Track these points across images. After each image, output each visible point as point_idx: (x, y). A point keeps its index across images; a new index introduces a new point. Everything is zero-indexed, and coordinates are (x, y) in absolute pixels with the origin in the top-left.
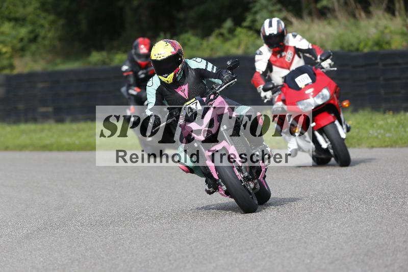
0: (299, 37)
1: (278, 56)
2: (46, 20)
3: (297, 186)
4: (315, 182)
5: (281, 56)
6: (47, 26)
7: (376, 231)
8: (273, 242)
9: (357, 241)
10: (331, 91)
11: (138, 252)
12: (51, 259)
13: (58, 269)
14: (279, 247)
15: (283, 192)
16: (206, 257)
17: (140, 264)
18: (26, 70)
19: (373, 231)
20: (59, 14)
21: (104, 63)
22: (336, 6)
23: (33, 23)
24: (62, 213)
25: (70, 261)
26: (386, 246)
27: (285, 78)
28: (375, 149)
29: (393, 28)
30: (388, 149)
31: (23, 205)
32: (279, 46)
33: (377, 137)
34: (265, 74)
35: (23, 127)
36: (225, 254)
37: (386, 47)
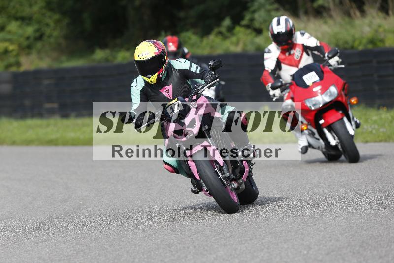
0: (307, 35)
1: (287, 54)
2: (51, 19)
3: (294, 180)
4: (312, 175)
5: (290, 54)
6: (52, 24)
7: (371, 224)
8: (271, 234)
9: (353, 233)
10: (338, 88)
11: (140, 243)
12: (57, 250)
13: (64, 259)
14: (277, 239)
15: (280, 185)
16: (206, 248)
17: (143, 255)
18: (32, 67)
19: (368, 223)
20: (64, 14)
21: (107, 60)
22: (332, 6)
23: (39, 22)
24: (67, 206)
25: (75, 252)
26: (380, 237)
27: (293, 76)
28: (369, 144)
29: (386, 27)
30: (382, 144)
31: (29, 198)
32: (287, 44)
33: (371, 132)
34: (274, 72)
35: (30, 122)
36: (224, 245)
37: (380, 45)
